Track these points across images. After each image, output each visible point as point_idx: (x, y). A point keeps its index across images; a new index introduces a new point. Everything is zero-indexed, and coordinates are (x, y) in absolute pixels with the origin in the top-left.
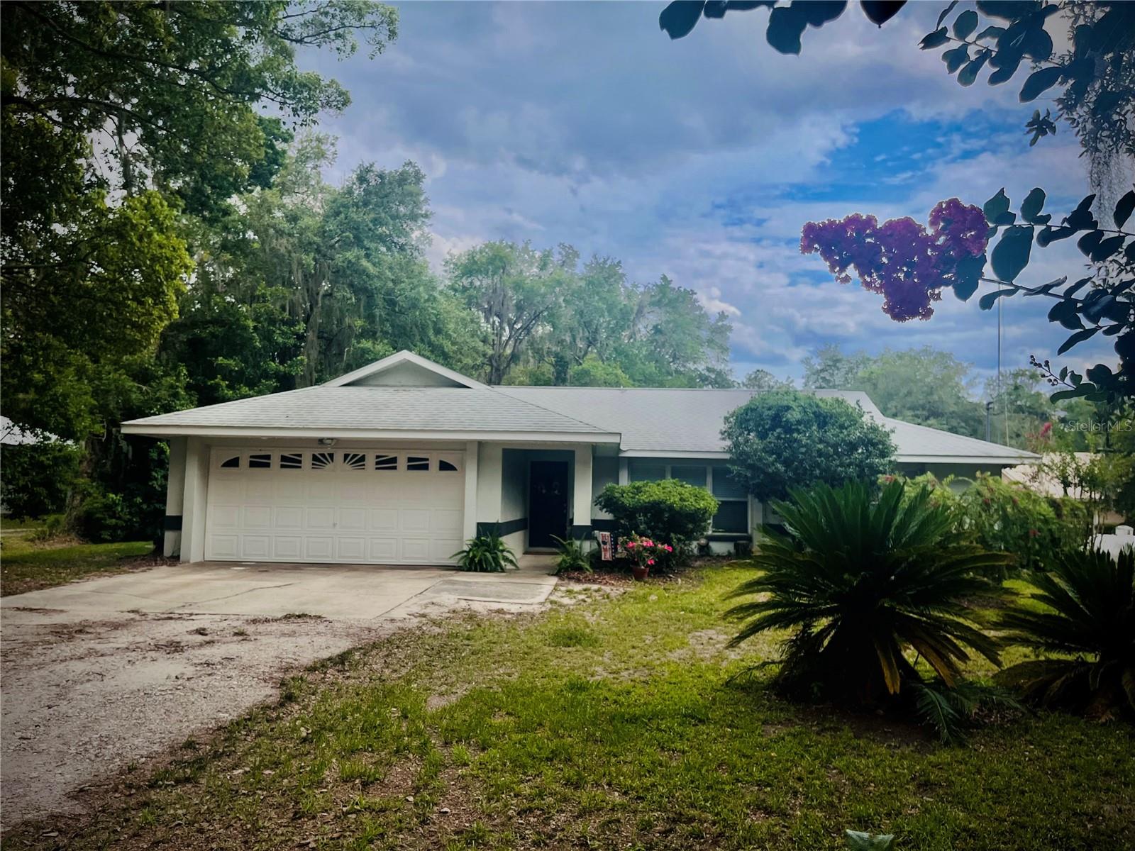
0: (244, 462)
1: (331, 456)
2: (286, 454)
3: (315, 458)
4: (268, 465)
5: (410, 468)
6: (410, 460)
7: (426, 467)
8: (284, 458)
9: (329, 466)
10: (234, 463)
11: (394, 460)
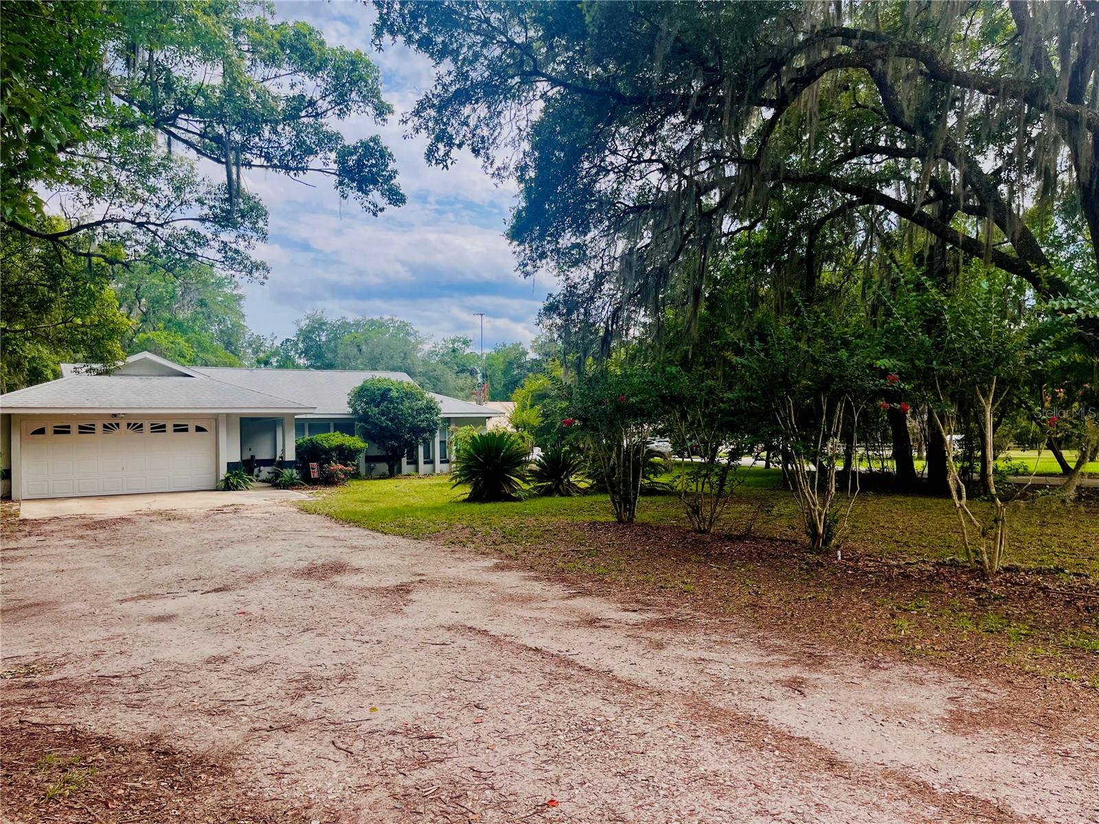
0: (49, 430)
1: (118, 425)
2: (83, 424)
3: (105, 426)
4: (69, 432)
5: (175, 431)
6: (175, 426)
7: (186, 430)
8: (80, 427)
9: (117, 431)
10: (41, 431)
11: (164, 426)
